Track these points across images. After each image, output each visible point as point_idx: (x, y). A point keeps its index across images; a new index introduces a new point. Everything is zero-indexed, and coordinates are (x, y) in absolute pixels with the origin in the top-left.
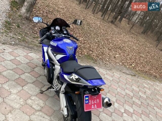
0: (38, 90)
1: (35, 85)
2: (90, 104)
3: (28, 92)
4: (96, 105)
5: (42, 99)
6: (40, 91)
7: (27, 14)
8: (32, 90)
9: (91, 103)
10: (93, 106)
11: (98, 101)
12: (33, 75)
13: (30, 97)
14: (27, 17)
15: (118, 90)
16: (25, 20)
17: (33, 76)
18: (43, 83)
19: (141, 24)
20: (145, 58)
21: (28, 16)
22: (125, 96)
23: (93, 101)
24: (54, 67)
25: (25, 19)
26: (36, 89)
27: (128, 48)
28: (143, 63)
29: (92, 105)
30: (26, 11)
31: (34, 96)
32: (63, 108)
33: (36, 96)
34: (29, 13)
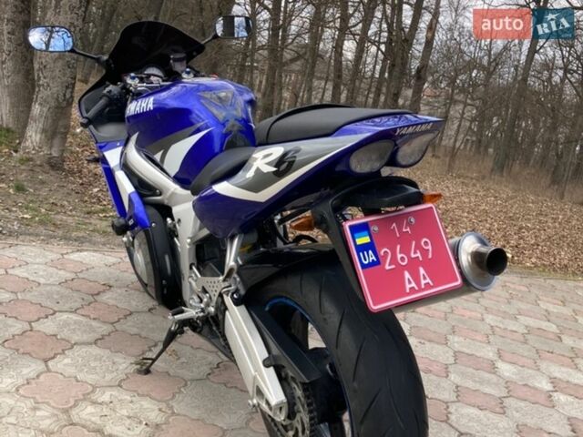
0: (125, 364)
1: (109, 348)
2: (387, 267)
3: (76, 377)
4: (422, 271)
5: (153, 394)
6: (138, 367)
7: (51, 148)
8: (95, 368)
9: (393, 260)
10: (407, 275)
11: (429, 247)
12: (92, 316)
13: (88, 394)
14: (50, 158)
15: (488, 321)
16: (45, 172)
17: (94, 319)
18: (145, 338)
19: (478, 148)
20: (539, 230)
21: (55, 155)
22: (529, 337)
23: (398, 247)
24: (169, 220)
25: (47, 167)
26: (116, 360)
27: (463, 212)
28: (538, 245)
29: (399, 270)
30: (43, 137)
31: (109, 389)
32: (255, 378)
33: (121, 387)
34: (57, 141)
